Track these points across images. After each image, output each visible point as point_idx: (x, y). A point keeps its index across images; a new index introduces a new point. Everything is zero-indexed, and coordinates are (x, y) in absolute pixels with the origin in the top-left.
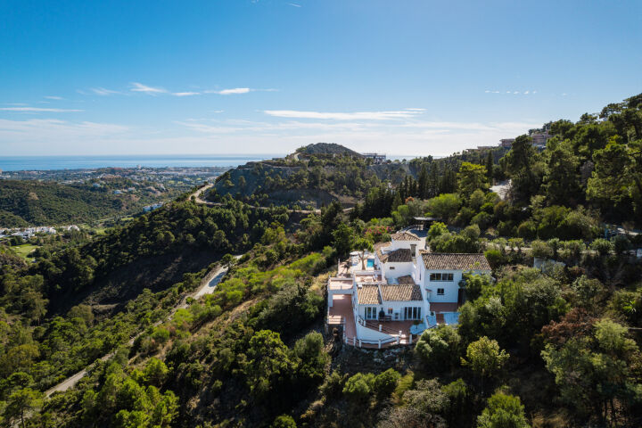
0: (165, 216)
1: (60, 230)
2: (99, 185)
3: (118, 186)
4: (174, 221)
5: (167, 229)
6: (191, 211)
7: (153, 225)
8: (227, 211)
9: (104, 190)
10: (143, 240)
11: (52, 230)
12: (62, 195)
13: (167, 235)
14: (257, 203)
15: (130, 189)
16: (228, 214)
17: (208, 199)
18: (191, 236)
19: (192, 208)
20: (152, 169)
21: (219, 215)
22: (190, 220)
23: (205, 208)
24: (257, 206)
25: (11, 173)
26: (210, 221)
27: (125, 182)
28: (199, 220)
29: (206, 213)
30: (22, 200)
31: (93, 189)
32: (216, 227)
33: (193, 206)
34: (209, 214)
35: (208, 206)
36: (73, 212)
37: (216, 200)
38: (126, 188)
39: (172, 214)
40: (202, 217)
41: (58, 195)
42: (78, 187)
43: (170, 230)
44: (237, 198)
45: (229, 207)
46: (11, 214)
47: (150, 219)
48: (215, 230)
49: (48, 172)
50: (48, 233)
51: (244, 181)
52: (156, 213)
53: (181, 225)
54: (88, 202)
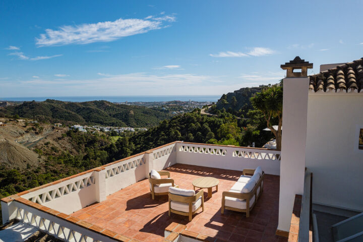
0: (179, 121)
1: (138, 130)
2: (165, 109)
3: (175, 110)
4: (183, 124)
5: (177, 129)
6: (195, 118)
7: (170, 126)
8: (220, 119)
9: (167, 111)
10: (163, 135)
11: (133, 129)
12: (146, 113)
13: (176, 133)
14: (242, 115)
15: (181, 111)
16: (220, 122)
17: (209, 112)
18: (191, 135)
19: (196, 116)
20: (198, 102)
21: (213, 122)
22: (193, 125)
23: (205, 117)
24: (242, 117)
25: (131, 103)
26: (206, 126)
27: (179, 108)
28: (199, 125)
29: (205, 120)
30: (127, 115)
31: (162, 111)
32: (210, 130)
33: (198, 116)
34: (206, 121)
35: (208, 116)
36: (148, 122)
37: (214, 113)
38: (179, 111)
39: (183, 120)
40: (202, 123)
41: (143, 112)
42: (155, 109)
43: (179, 130)
44: (228, 111)
45: (222, 117)
46: (120, 121)
47: (169, 123)
48: (209, 131)
49: (146, 103)
50: (131, 131)
51: (236, 100)
52: (174, 119)
53: (187, 127)
54: (158, 117)
